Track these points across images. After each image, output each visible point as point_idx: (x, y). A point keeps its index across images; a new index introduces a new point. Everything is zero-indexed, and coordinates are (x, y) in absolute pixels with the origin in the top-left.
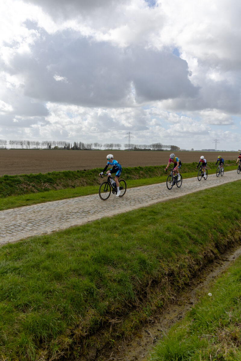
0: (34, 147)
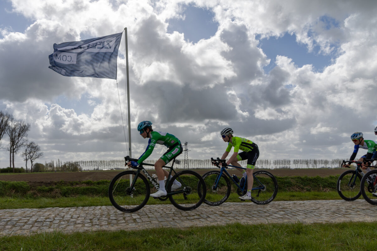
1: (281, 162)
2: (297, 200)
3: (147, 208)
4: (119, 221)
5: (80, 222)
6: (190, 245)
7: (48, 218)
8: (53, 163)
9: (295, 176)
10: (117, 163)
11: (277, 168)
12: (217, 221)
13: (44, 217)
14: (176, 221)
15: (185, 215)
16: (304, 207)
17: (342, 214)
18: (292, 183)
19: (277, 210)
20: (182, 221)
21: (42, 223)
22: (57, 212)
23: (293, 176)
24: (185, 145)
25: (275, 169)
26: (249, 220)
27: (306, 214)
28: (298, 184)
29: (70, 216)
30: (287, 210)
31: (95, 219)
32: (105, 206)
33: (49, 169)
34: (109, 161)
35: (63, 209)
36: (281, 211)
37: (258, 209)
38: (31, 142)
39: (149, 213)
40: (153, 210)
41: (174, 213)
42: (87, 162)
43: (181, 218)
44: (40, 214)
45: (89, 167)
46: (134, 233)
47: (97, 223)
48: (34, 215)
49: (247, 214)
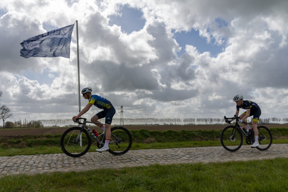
0: (216, 123)
1: (188, 120)
2: (198, 147)
3: (92, 154)
4: (71, 164)
5: (41, 166)
6: (123, 180)
7: (16, 164)
8: (21, 122)
9: (197, 130)
10: (71, 121)
11: (186, 124)
12: (143, 163)
13: (12, 162)
14: (113, 163)
15: (120, 159)
16: (203, 152)
17: (228, 156)
18: (195, 134)
19: (184, 154)
20: (118, 163)
21: (10, 167)
22: (23, 159)
23: (196, 130)
24: (121, 108)
25: (184, 125)
26: (166, 162)
27: (204, 157)
28: (199, 135)
29: (33, 162)
30: (192, 154)
31: (52, 164)
32: (60, 154)
33: (18, 126)
34: (65, 119)
35: (27, 157)
36: (187, 155)
37: (171, 153)
38: (3, 105)
39: (93, 158)
40: (96, 156)
41: (112, 158)
42: (48, 120)
43: (117, 161)
44: (9, 161)
45: (49, 124)
46: (82, 173)
47: (54, 166)
48: (4, 162)
49: (164, 157)
